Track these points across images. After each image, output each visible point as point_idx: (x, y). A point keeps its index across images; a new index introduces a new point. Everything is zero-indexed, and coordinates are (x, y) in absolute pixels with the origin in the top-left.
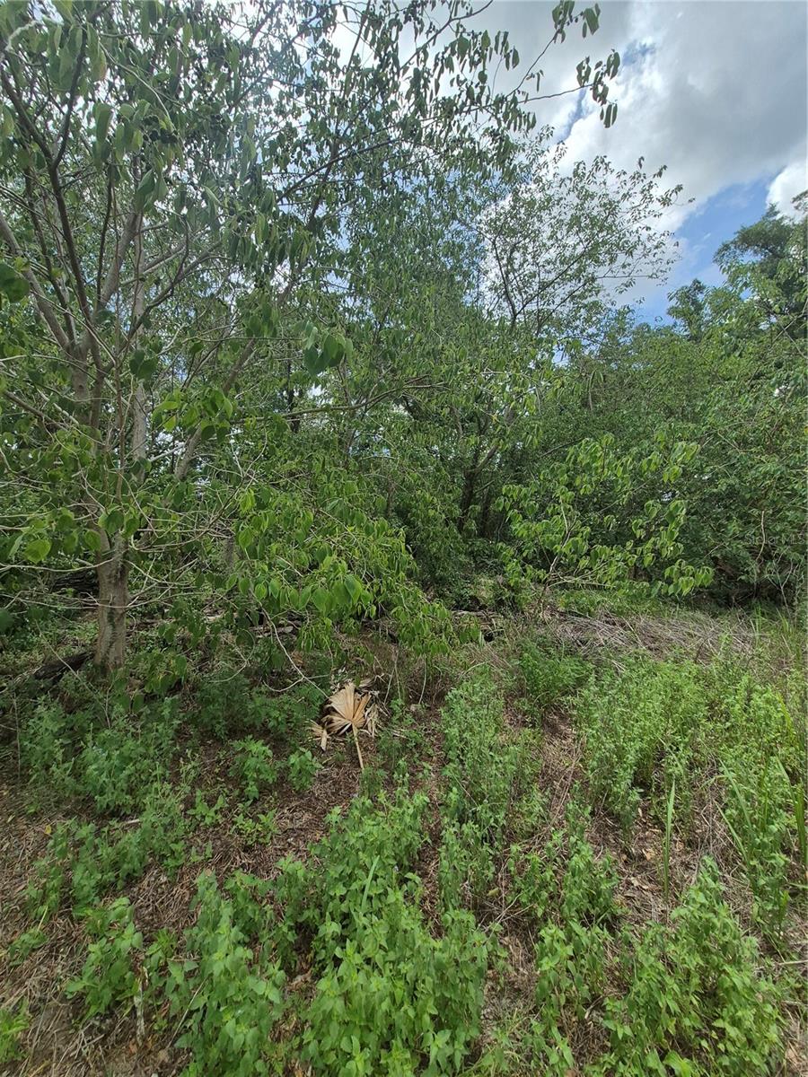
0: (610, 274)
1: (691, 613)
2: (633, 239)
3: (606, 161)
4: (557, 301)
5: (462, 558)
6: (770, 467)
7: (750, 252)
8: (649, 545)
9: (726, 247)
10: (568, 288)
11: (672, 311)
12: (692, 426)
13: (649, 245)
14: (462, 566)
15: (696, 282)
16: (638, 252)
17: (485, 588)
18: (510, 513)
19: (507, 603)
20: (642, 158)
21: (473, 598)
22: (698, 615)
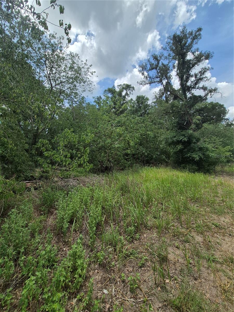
0: (79, 86)
1: (94, 175)
2: (85, 80)
3: (79, 55)
4: (66, 88)
5: (30, 163)
6: (109, 141)
7: (110, 94)
8: (82, 159)
9: (106, 91)
10: (69, 86)
11: (95, 101)
12: (96, 130)
13: (88, 83)
14: (30, 166)
15: (100, 96)
16: (86, 83)
17: (37, 172)
18: (42, 148)
19: (44, 177)
20: (87, 60)
21: (32, 176)
22: (95, 175)
